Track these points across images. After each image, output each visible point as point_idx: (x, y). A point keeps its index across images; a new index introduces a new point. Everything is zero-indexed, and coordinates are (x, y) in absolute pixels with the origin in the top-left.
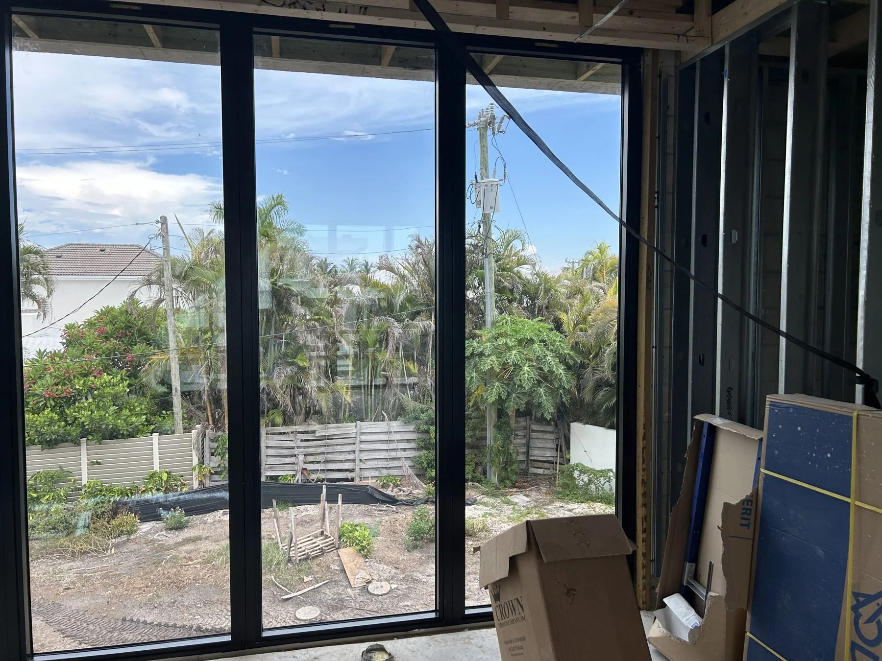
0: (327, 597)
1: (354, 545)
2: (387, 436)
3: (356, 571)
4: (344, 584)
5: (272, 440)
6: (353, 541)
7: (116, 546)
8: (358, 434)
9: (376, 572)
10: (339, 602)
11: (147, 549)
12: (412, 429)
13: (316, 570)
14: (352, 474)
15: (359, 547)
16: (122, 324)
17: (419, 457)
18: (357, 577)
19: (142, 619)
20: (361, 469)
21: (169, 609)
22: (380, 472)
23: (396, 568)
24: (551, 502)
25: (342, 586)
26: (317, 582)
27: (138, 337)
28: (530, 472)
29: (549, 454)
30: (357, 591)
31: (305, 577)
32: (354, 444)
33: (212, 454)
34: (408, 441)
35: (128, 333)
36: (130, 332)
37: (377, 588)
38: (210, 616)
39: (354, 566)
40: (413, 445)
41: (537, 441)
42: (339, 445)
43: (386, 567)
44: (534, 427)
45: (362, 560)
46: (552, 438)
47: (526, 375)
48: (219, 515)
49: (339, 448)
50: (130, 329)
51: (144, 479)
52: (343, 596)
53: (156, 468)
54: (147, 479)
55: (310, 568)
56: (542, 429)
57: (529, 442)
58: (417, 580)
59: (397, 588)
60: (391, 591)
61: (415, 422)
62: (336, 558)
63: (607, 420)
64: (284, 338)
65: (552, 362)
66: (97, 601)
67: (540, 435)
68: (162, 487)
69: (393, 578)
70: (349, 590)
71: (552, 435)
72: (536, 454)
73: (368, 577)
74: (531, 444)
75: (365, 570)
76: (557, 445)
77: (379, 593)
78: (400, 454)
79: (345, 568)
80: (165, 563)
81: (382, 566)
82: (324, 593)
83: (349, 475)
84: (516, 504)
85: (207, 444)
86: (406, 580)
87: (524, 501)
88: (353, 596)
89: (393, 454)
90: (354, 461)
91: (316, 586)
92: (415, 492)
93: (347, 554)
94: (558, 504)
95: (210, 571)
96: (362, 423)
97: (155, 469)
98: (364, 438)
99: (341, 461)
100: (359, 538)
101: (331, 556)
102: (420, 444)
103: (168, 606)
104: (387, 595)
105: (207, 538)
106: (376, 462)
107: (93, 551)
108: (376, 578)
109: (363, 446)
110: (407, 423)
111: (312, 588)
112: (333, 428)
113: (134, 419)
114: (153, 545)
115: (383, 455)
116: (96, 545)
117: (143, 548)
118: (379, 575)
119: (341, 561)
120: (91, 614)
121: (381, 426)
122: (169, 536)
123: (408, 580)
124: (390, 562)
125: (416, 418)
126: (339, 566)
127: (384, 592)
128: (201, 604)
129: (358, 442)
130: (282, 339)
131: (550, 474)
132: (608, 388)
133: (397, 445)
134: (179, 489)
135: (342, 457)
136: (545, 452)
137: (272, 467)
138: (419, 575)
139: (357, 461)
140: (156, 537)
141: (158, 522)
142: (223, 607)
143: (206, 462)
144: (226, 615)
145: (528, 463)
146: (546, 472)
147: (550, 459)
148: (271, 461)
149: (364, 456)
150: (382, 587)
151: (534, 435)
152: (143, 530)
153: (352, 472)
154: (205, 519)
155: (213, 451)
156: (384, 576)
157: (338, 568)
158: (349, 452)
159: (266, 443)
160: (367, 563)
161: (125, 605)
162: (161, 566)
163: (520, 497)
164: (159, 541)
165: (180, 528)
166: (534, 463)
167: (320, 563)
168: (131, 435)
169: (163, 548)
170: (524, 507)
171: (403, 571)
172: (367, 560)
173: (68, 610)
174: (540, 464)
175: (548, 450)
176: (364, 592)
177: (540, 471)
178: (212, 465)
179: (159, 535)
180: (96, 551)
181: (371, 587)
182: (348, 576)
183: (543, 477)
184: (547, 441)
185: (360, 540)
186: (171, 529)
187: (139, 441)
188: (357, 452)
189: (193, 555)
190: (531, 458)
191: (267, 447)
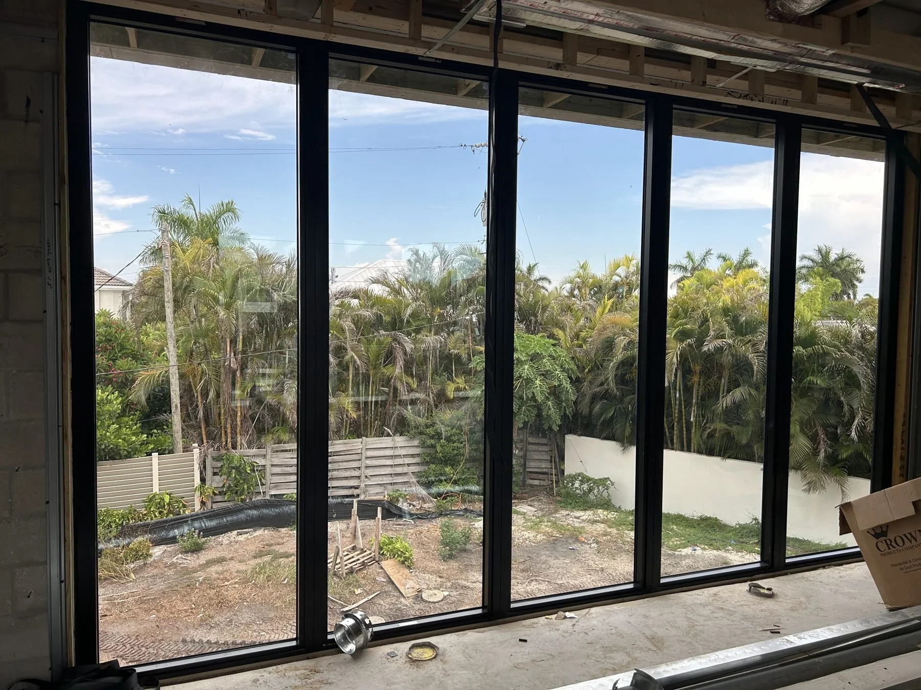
0: (383, 607)
1: (396, 556)
2: (392, 451)
3: (404, 581)
4: (395, 594)
5: (277, 457)
6: (394, 554)
7: (135, 571)
8: (364, 449)
9: (423, 582)
10: (398, 612)
11: (170, 572)
12: (416, 444)
13: (364, 582)
14: (357, 490)
15: (402, 559)
16: (102, 337)
17: (424, 472)
18: (407, 587)
19: (205, 640)
20: (366, 485)
21: (228, 628)
22: (385, 487)
23: (440, 577)
24: (556, 511)
25: (394, 596)
26: (368, 594)
27: (120, 351)
28: (527, 483)
29: (545, 466)
30: (411, 600)
31: (356, 590)
32: (360, 460)
33: (215, 474)
34: (412, 456)
35: (109, 347)
36: (110, 346)
37: (431, 596)
38: (276, 631)
39: (400, 577)
40: (417, 460)
41: (533, 453)
42: (344, 461)
43: (431, 577)
44: (531, 440)
45: (407, 571)
46: (547, 450)
47: (538, 388)
48: (234, 536)
49: (345, 465)
50: (110, 343)
51: (144, 501)
52: (399, 606)
53: (156, 489)
54: (146, 502)
55: (357, 581)
56: (537, 441)
57: (526, 456)
58: (465, 587)
59: (449, 595)
60: (445, 597)
61: (419, 437)
62: (380, 570)
63: (602, 431)
64: (287, 354)
65: (562, 377)
66: (145, 625)
67: (535, 447)
68: (165, 510)
69: (441, 586)
70: (402, 600)
71: (546, 447)
72: (532, 466)
73: (418, 587)
74: (528, 457)
75: (412, 580)
76: (551, 457)
77: (435, 600)
78: (405, 469)
79: (393, 579)
80: (200, 585)
81: (427, 576)
82: (379, 604)
83: (356, 492)
84: (525, 514)
85: (209, 463)
86: (455, 587)
87: (531, 511)
88: (409, 605)
89: (399, 470)
90: (359, 477)
91: (370, 597)
92: (425, 506)
93: (389, 565)
94: (564, 512)
95: (254, 589)
96: (368, 439)
97: (154, 492)
98: (370, 453)
99: (346, 478)
100: (402, 550)
101: (373, 569)
102: (425, 459)
103: (226, 625)
104: (443, 602)
105: (232, 559)
106: (380, 478)
107: (114, 578)
108: (425, 587)
109: (369, 462)
110: (412, 438)
111: (366, 599)
112: (339, 444)
113: (134, 438)
114: (176, 568)
115: (388, 471)
116: (115, 571)
117: (165, 572)
118: (427, 584)
119: (385, 572)
120: (144, 639)
121: (386, 442)
122: (189, 558)
123: (456, 588)
124: (432, 571)
125: (421, 433)
126: (384, 578)
127: (440, 600)
128: (259, 621)
129: (363, 458)
130: (286, 354)
131: (546, 484)
132: (605, 401)
133: (404, 461)
134: (181, 511)
135: (348, 474)
136: (541, 464)
137: (277, 485)
138: (464, 582)
139: (363, 478)
140: (174, 560)
141: (169, 546)
142: (285, 623)
143: (208, 483)
144: (291, 629)
145: (524, 474)
146: (542, 483)
147: (545, 470)
148: (276, 479)
149: (370, 472)
150: (435, 595)
151: (531, 447)
152: (157, 554)
153: (357, 488)
154: (220, 540)
155: (216, 470)
156: (432, 585)
157: (385, 580)
158: (354, 469)
159: (271, 461)
160: (413, 574)
161: (177, 628)
162: (196, 588)
163: (525, 508)
164: (180, 564)
165: (196, 551)
166: (530, 474)
167: (365, 576)
168: (129, 456)
169: (186, 571)
170: (533, 516)
171: (448, 579)
172: (411, 571)
173: (118, 636)
174: (535, 476)
175: (543, 461)
176: (419, 601)
177: (536, 482)
178: (215, 485)
179: (177, 558)
180: (117, 576)
181: (424, 596)
182: (398, 587)
183: (540, 488)
184: (543, 453)
185: (402, 552)
186: (187, 552)
187: (139, 461)
188: (363, 469)
189: (227, 575)
190: (528, 470)
191: (272, 465)
